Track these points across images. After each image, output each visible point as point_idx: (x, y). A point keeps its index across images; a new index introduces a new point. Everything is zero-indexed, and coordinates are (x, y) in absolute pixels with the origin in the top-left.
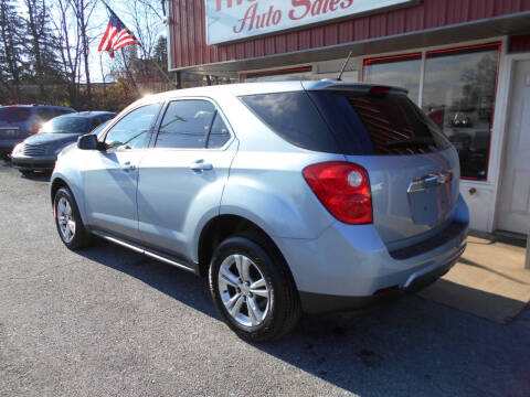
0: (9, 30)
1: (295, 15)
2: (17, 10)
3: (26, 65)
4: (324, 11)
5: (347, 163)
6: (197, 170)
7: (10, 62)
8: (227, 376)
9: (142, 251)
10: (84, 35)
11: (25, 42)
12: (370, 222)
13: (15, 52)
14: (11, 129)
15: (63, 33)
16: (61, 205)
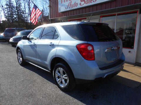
0: (11, 9)
1: (81, 4)
2: (13, 4)
3: (15, 18)
4: (89, 3)
5: (88, 44)
6: (50, 45)
7: (11, 17)
8: (56, 100)
9: (37, 66)
10: (30, 10)
11: (15, 12)
12: (94, 60)
13: (13, 14)
14: (10, 34)
15: (25, 10)
16: (19, 54)
